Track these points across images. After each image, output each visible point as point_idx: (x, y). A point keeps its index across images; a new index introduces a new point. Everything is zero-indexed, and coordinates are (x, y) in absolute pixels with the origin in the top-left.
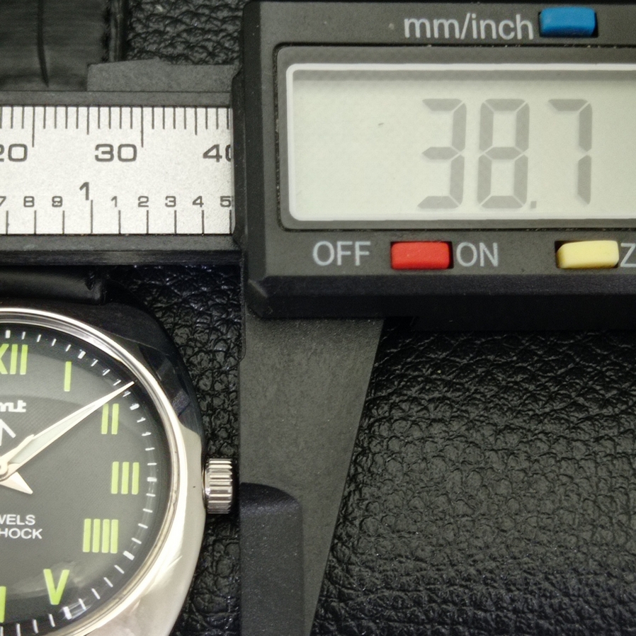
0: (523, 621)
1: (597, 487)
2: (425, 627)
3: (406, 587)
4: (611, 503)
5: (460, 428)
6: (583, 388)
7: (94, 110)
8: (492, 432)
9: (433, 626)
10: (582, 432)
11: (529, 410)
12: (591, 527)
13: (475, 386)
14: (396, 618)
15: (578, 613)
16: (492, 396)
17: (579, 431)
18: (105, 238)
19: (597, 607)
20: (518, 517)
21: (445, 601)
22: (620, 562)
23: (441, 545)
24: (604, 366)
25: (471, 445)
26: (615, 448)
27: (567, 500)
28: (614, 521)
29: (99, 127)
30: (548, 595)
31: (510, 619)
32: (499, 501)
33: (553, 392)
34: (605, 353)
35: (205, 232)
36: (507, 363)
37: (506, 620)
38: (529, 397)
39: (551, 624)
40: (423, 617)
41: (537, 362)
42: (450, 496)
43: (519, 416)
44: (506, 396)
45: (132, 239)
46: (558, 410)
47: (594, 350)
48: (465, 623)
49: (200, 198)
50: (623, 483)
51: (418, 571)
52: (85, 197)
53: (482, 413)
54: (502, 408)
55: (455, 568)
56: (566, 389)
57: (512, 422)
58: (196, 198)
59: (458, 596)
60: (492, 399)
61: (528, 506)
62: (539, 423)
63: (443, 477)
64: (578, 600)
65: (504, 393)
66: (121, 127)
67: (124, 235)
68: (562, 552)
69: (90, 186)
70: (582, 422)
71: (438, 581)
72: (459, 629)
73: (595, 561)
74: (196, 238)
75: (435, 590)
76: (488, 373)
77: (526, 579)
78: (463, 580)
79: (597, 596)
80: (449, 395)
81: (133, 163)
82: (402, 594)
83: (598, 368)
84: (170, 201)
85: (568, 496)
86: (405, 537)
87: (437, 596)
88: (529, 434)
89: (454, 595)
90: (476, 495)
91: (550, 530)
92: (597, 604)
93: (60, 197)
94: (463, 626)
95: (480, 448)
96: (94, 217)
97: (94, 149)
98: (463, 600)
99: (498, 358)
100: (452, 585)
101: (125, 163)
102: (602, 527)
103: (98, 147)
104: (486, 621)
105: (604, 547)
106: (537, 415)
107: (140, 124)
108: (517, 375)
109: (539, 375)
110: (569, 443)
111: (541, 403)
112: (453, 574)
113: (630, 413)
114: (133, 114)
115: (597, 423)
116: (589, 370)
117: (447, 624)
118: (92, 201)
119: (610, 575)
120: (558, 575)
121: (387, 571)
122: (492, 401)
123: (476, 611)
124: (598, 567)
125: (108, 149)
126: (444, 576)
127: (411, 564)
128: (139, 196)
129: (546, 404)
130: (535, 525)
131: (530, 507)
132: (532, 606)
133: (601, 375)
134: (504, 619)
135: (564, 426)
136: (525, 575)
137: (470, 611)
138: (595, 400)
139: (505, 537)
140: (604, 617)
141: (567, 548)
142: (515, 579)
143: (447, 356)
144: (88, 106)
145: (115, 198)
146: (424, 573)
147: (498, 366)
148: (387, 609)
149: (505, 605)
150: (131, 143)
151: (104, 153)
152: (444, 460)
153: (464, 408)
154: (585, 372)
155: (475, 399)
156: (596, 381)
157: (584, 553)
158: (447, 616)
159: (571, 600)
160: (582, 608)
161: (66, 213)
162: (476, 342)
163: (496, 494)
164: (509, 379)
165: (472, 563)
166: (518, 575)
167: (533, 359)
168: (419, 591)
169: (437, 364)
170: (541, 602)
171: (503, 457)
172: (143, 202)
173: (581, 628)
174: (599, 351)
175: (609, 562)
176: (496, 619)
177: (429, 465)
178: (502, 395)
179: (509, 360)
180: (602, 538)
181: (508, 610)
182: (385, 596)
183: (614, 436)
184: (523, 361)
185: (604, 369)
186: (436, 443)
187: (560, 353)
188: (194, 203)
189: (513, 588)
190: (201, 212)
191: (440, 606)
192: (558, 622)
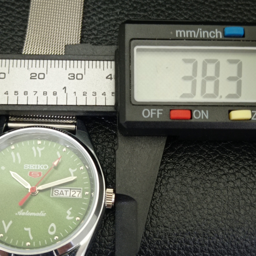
0: (203, 248)
1: (228, 199)
2: (169, 251)
3: (162, 237)
4: (233, 205)
5: (179, 179)
6: (222, 163)
7: (68, 62)
8: (190, 181)
9: (171, 251)
10: (222, 179)
11: (203, 172)
12: (226, 214)
13: (184, 164)
14: (158, 248)
15: (223, 244)
16: (190, 167)
17: (221, 179)
18: (71, 106)
19: (229, 242)
20: (200, 211)
21: (175, 242)
22: (237, 226)
23: (174, 222)
24: (229, 155)
25: (183, 185)
26: (234, 185)
27: (218, 205)
28: (234, 211)
29: (70, 67)
30: (212, 238)
31: (199, 247)
32: (193, 205)
33: (212, 165)
34: (230, 150)
35: (106, 105)
36: (195, 155)
37: (197, 247)
38: (203, 167)
39: (213, 249)
40: (168, 247)
41: (206, 154)
42: (176, 204)
43: (200, 174)
44: (195, 167)
45: (81, 107)
46: (214, 172)
47: (226, 150)
48: (183, 249)
49: (105, 93)
50: (237, 197)
51: (165, 231)
52: (64, 92)
53: (187, 174)
54: (194, 172)
55: (179, 229)
56: (216, 164)
57: (197, 176)
58: (103, 92)
59: (180, 240)
60: (190, 168)
61: (204, 207)
62: (207, 177)
63: (174, 197)
64: (223, 240)
65: (194, 166)
66: (77, 67)
67: (78, 105)
68: (216, 223)
69: (67, 88)
70: (222, 176)
71: (173, 234)
72: (180, 251)
73: (228, 225)
74: (103, 107)
75: (172, 237)
76: (188, 159)
77: (204, 233)
78: (181, 234)
79: (229, 238)
80: (175, 167)
81: (81, 80)
82: (160, 239)
83: (228, 156)
84: (94, 94)
85: (218, 203)
86: (160, 219)
87: (173, 240)
88: (204, 181)
89: (178, 239)
90: (186, 203)
91: (212, 215)
92: (229, 241)
93: (56, 92)
94: (182, 250)
95: (186, 186)
96: (68, 99)
97: (68, 75)
98: (182, 241)
99: (192, 154)
100: (178, 236)
101: (79, 80)
102: (230, 213)
103: (69, 75)
104: (190, 248)
105: (231, 221)
106: (206, 174)
107: (84, 67)
108: (199, 160)
109: (207, 159)
110: (218, 184)
111: (207, 169)
112: (178, 232)
113: (239, 172)
114: (82, 63)
115: (228, 176)
116: (224, 157)
117: (176, 250)
118: (67, 94)
119: (233, 230)
120: (215, 231)
121: (155, 231)
122: (190, 169)
123: (187, 245)
124: (229, 228)
125: (73, 75)
126: (175, 233)
127: (163, 229)
128: (83, 92)
129: (209, 169)
130: (207, 213)
131: (205, 207)
132: (206, 242)
133: (229, 158)
134: (196, 247)
135: (216, 178)
136: (204, 231)
137: (184, 244)
138: (227, 168)
139: (196, 218)
140: (232, 245)
141: (218, 221)
142: (200, 233)
143: (174, 153)
144: (66, 60)
145: (75, 93)
146: (168, 232)
147: (192, 157)
148: (155, 245)
149: (197, 242)
150: (81, 73)
151: (71, 76)
152: (174, 191)
153: (180, 172)
154: (223, 157)
155: (184, 168)
156: (227, 161)
157: (224, 223)
158: (176, 247)
159: (220, 240)
160: (224, 242)
161: (58, 98)
162: (184, 148)
163: (193, 203)
164: (196, 161)
165: (184, 228)
166: (201, 231)
167: (204, 153)
168: (166, 238)
169: (170, 156)
170: (209, 241)
171: (195, 189)
172: (85, 94)
173: (224, 250)
174: (227, 150)
175: (233, 226)
176: (194, 247)
177: (168, 193)
178: (194, 167)
179: (196, 154)
180: (230, 217)
181: (198, 244)
182: (154, 240)
183: (234, 180)
184: (201, 154)
185: (230, 156)
186: (171, 185)
187: (214, 151)
188: (103, 94)
189: (199, 236)
190: (105, 98)
191: (173, 243)
192: (216, 248)
